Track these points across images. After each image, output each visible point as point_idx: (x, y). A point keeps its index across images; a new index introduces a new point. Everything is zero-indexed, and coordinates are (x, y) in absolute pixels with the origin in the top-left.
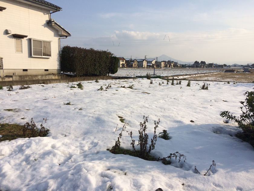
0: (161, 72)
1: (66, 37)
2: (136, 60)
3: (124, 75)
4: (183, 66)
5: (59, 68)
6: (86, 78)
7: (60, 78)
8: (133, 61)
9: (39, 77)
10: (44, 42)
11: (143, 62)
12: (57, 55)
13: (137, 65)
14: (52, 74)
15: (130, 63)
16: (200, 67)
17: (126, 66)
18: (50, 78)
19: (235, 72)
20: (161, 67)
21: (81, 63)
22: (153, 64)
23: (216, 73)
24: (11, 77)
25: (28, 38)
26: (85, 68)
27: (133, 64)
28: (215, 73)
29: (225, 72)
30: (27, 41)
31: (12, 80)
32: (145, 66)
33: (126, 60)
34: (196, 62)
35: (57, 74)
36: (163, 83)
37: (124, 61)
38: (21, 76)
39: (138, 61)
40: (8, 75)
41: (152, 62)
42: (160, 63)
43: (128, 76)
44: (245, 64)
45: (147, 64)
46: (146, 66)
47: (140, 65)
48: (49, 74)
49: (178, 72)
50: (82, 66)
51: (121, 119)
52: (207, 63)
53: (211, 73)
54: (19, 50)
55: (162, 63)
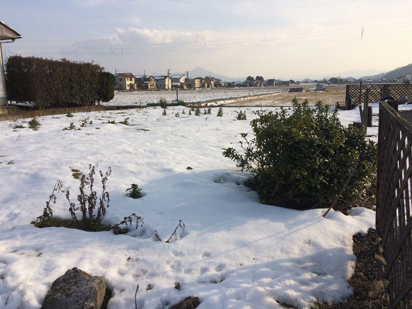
0: (193, 95)
1: (13, 39)
2: (153, 78)
3: (129, 104)
4: (230, 85)
7: (6, 112)
8: (149, 80)
11: (165, 81)
13: (155, 85)
15: (143, 83)
16: (256, 85)
17: (136, 88)
19: (304, 91)
20: (195, 88)
21: (44, 84)
22: (181, 83)
23: (276, 94)
26: (53, 94)
27: (149, 85)
28: (274, 94)
29: (289, 92)
32: (168, 88)
33: (137, 77)
34: (250, 78)
35: (1, 106)
36: (183, 113)
37: (133, 79)
39: (156, 78)
41: (179, 81)
42: (193, 81)
43: (136, 105)
44: (320, 78)
45: (172, 83)
46: (170, 87)
47: (161, 85)
49: (220, 94)
50: (47, 90)
51: (75, 173)
52: (265, 79)
53: (268, 94)
55: (196, 81)
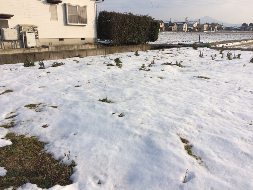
1: (103, 0)
2: (176, 23)
4: (229, 29)
5: (95, 37)
6: (124, 47)
7: (96, 47)
8: (173, 24)
9: (76, 47)
10: (80, 7)
11: (183, 25)
12: (93, 22)
13: (176, 28)
14: (89, 43)
15: (169, 27)
16: (249, 30)
17: (164, 30)
18: (87, 48)
20: (203, 31)
21: (118, 30)
22: (194, 27)
24: (47, 47)
25: (63, 3)
26: (123, 36)
27: (173, 28)
30: (62, 7)
31: (48, 51)
32: (185, 30)
33: (165, 23)
34: (245, 25)
35: (94, 43)
37: (163, 24)
38: (57, 46)
39: (178, 24)
40: (44, 45)
41: (193, 25)
42: (203, 26)
45: (188, 27)
46: (186, 30)
47: (180, 28)
48: (86, 44)
54: (54, 17)
55: (205, 25)
